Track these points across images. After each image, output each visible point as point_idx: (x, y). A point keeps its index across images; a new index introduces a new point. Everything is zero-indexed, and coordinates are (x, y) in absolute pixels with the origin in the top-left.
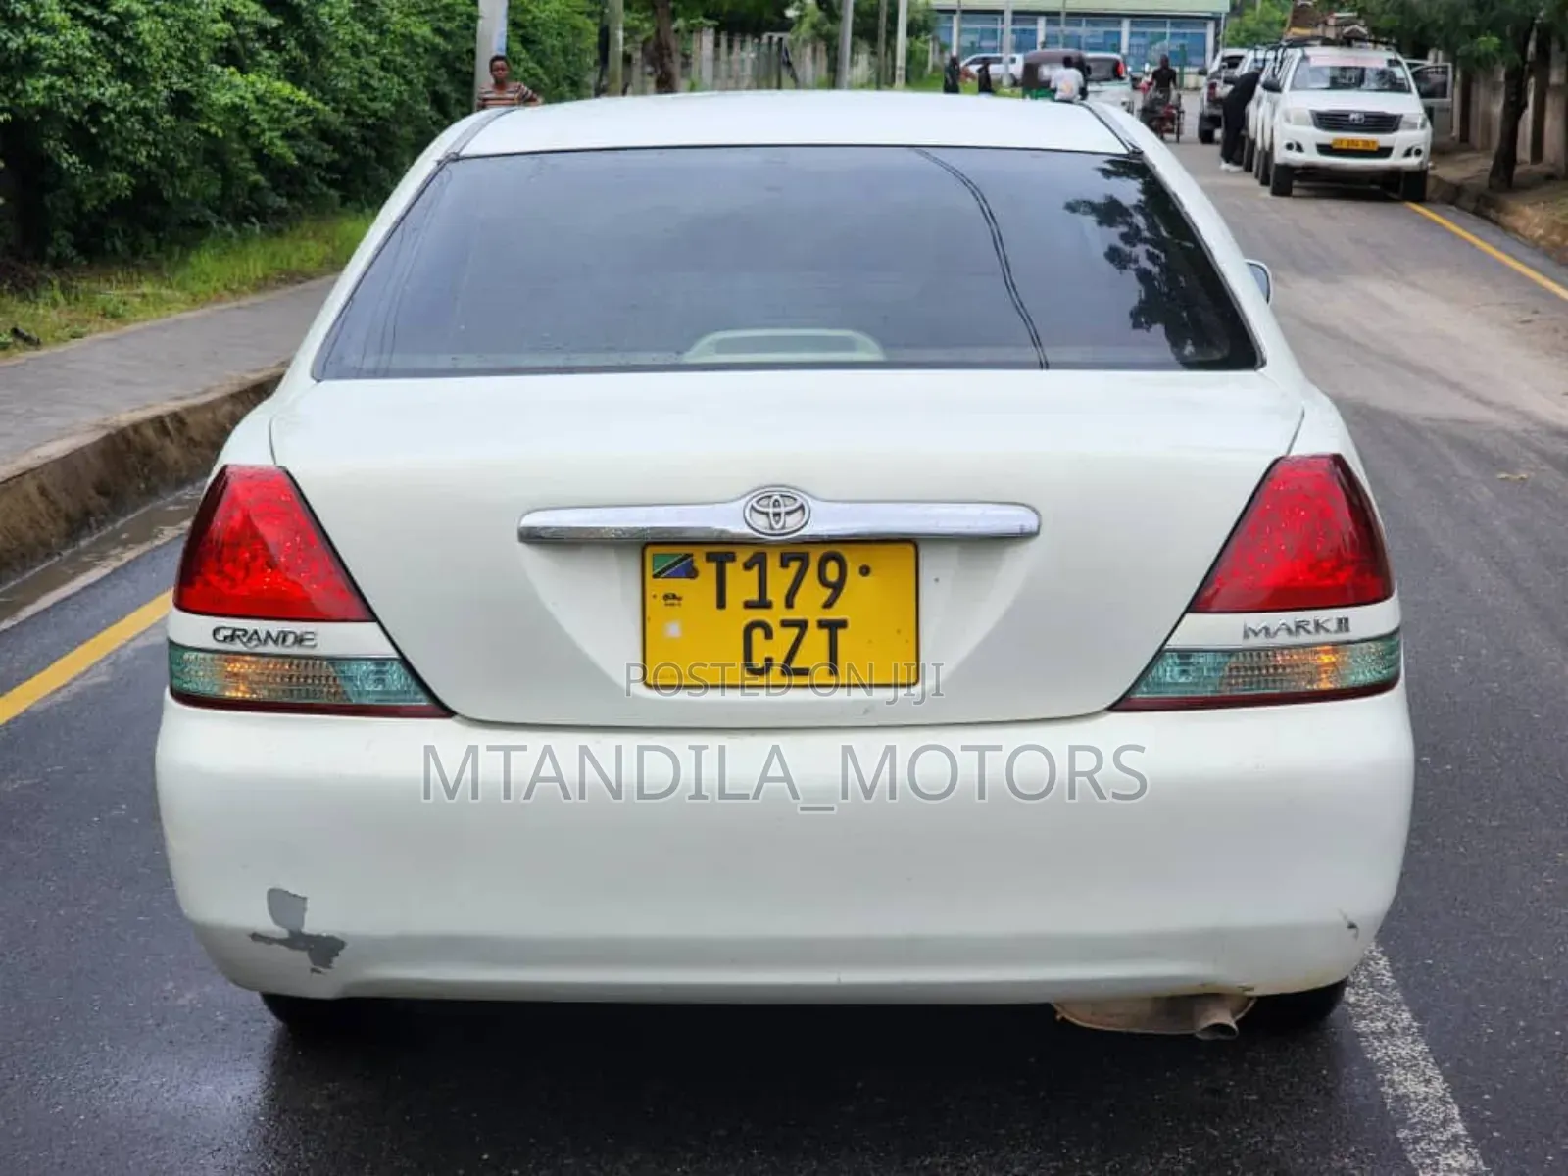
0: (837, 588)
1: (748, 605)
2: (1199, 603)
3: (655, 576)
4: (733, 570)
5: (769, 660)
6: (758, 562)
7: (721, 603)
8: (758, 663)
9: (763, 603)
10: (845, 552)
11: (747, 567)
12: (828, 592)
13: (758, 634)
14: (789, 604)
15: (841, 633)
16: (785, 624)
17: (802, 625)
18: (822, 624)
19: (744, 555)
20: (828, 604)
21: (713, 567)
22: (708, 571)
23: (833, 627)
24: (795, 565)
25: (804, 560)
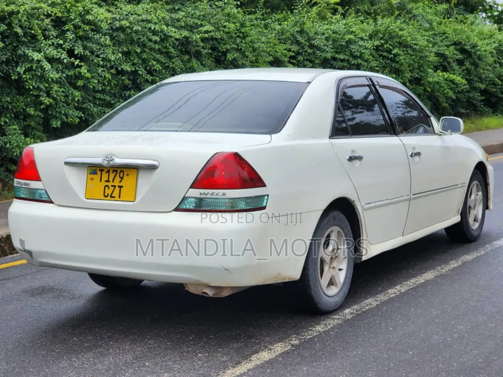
0: (122, 178)
1: (106, 181)
2: (192, 187)
3: (90, 174)
4: (104, 173)
5: (108, 194)
6: (108, 171)
7: (101, 181)
8: (106, 195)
9: (108, 181)
10: (124, 170)
11: (106, 173)
12: (120, 179)
13: (107, 188)
14: (113, 181)
15: (122, 189)
16: (112, 186)
17: (115, 186)
18: (119, 186)
19: (106, 170)
20: (120, 182)
21: (100, 172)
22: (99, 173)
23: (120, 187)
24: (115, 173)
25: (116, 171)
